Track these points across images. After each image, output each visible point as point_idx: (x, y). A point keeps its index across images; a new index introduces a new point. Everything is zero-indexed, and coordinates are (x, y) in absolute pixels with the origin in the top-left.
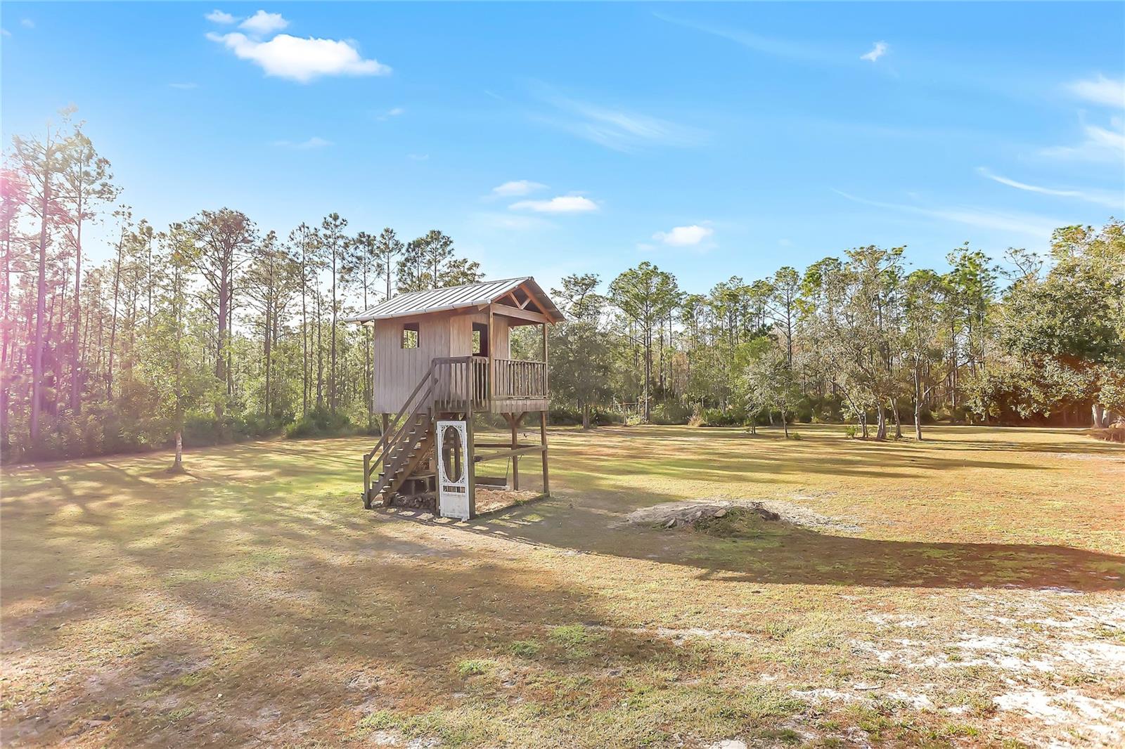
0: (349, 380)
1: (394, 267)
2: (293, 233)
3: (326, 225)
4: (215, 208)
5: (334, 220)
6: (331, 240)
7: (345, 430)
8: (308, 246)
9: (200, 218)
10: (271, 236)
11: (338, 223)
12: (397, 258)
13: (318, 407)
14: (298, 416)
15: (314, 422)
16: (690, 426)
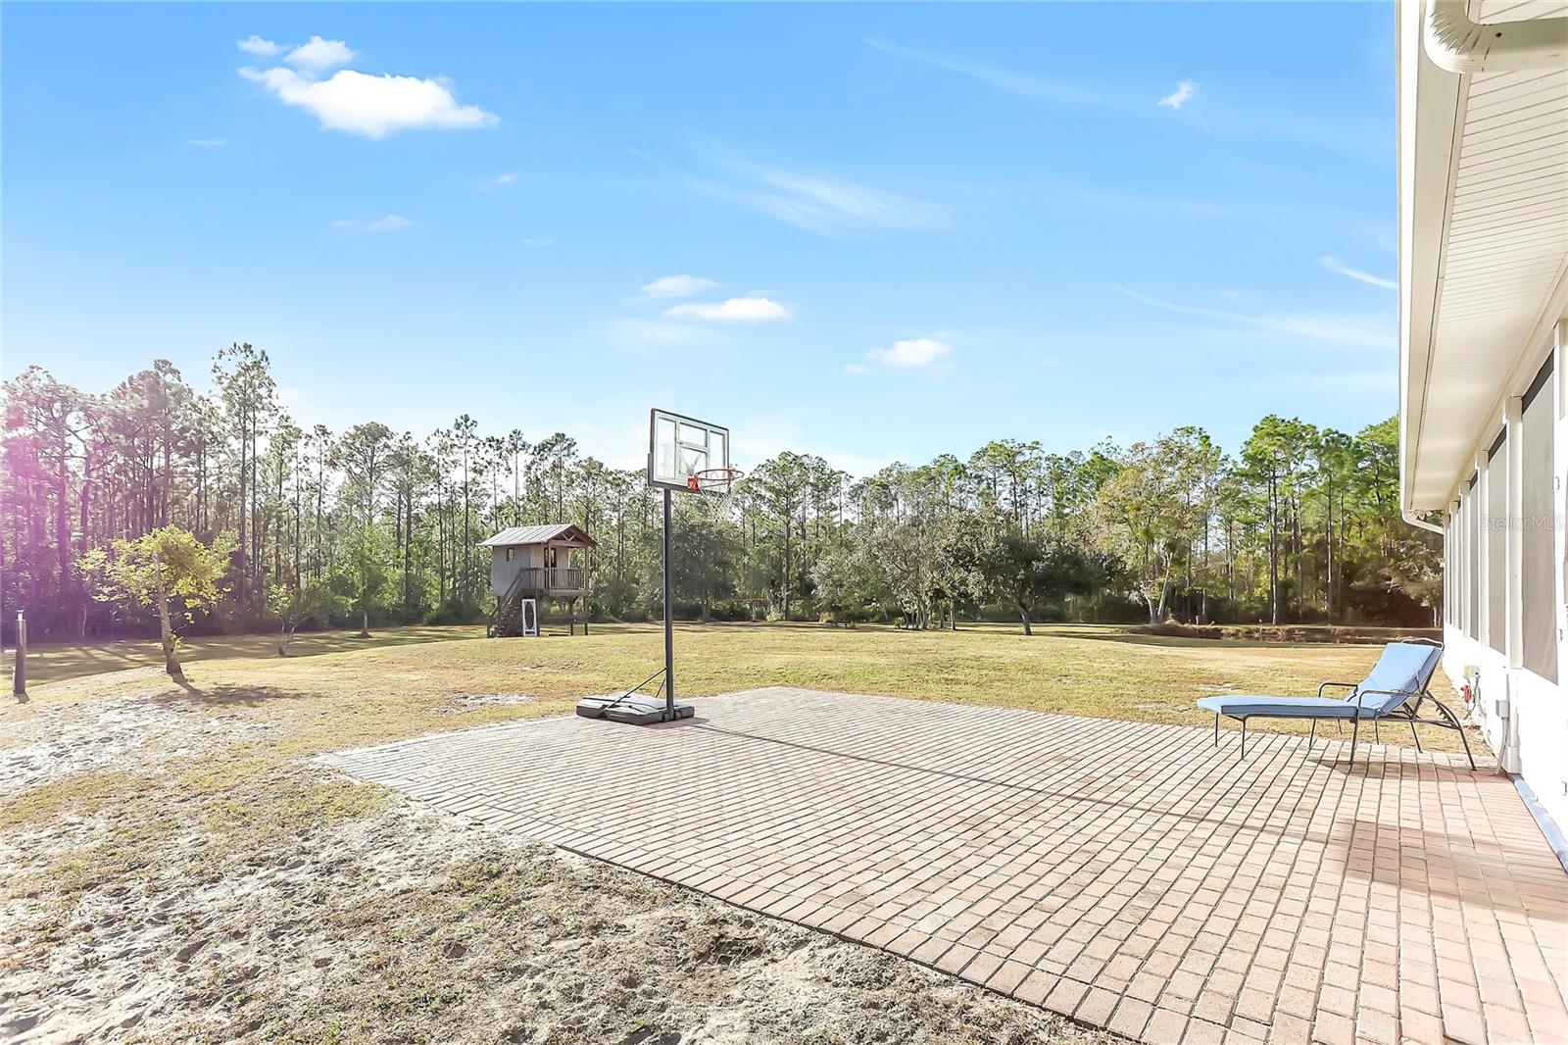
0: (481, 571)
1: (522, 468)
2: (429, 439)
3: (458, 426)
4: (363, 422)
5: (465, 422)
6: (463, 441)
7: (478, 620)
8: (443, 449)
9: (352, 431)
10: (407, 437)
11: (469, 423)
12: (524, 458)
13: (453, 598)
14: (435, 606)
15: (450, 611)
16: (820, 622)
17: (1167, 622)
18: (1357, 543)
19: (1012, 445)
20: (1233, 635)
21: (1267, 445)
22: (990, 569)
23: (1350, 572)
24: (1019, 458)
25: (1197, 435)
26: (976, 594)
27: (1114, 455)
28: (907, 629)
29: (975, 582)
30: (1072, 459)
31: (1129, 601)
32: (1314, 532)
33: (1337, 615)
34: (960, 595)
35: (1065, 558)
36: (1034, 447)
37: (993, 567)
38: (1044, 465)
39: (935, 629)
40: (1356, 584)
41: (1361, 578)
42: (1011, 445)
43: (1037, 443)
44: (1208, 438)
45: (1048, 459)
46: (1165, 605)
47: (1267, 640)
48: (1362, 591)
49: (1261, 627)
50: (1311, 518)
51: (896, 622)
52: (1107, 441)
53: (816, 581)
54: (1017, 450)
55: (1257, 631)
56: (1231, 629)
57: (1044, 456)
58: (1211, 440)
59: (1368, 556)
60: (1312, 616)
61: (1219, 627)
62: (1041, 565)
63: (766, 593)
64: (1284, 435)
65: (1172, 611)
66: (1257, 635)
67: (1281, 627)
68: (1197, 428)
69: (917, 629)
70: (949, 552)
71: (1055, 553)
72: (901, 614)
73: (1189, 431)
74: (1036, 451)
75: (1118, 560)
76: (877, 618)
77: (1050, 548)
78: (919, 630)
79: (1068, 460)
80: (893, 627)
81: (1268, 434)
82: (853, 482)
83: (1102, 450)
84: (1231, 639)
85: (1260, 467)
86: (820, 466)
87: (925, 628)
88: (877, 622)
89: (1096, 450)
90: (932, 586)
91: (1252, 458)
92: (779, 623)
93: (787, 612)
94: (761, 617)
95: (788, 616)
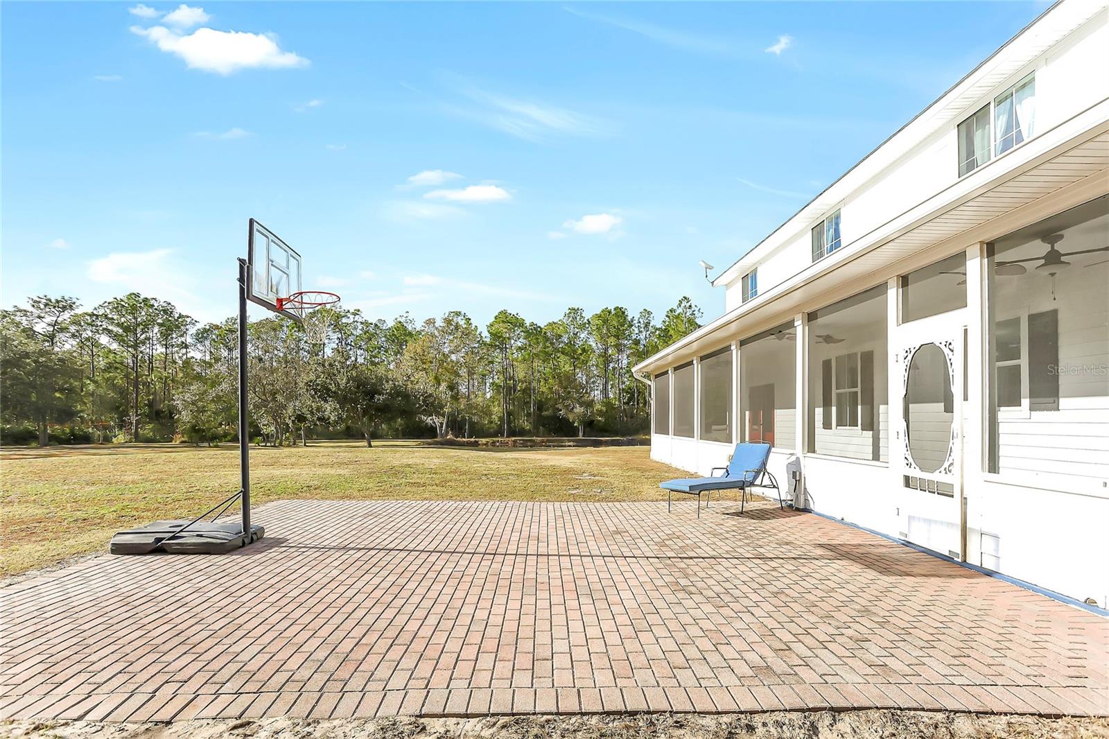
16: (174, 443)
17: (448, 437)
18: (544, 389)
19: (340, 310)
20: (485, 444)
21: (502, 328)
22: (344, 399)
23: (540, 406)
24: (344, 320)
25: (462, 317)
26: (332, 418)
27: (410, 325)
28: (266, 446)
29: (330, 409)
30: (379, 325)
31: (427, 424)
32: (523, 382)
33: (535, 431)
34: (319, 419)
35: (398, 393)
36: (355, 314)
37: (345, 397)
38: (360, 328)
39: (289, 446)
40: (545, 413)
41: (547, 410)
42: (338, 310)
43: (359, 311)
44: (470, 319)
45: (362, 323)
46: (447, 426)
47: (503, 447)
48: (548, 417)
49: (500, 439)
50: (520, 373)
51: (256, 441)
52: (406, 315)
53: (180, 407)
54: (343, 314)
55: (498, 441)
56: (484, 440)
57: (360, 320)
58: (471, 321)
59: (549, 397)
60: (522, 432)
61: (477, 439)
62: (381, 397)
63: (111, 420)
64: (511, 323)
65: (452, 430)
66: (498, 444)
67: (510, 439)
68: (463, 313)
69: (275, 446)
70: (310, 386)
71: (391, 390)
72: (261, 435)
73: (458, 314)
74: (357, 316)
75: (431, 395)
76: (229, 438)
77: (388, 386)
78: (276, 447)
79: (376, 325)
80: (254, 445)
81: (503, 322)
82: (200, 326)
83: (403, 320)
84: (484, 447)
85: (499, 341)
86: (167, 311)
87: (281, 444)
88: (230, 441)
89: (398, 320)
90: (295, 412)
91: (495, 336)
92: (127, 445)
93: (136, 435)
94: (107, 440)
95: (137, 438)
